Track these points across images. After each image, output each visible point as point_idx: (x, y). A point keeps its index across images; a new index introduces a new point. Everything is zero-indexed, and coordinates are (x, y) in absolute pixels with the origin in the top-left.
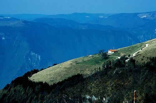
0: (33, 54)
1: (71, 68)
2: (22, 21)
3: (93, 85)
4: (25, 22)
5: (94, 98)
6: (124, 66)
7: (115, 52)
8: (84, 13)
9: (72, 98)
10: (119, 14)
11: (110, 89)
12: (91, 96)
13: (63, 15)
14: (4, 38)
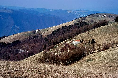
0: (16, 26)
1: (18, 37)
2: (12, 11)
3: (24, 45)
4: (13, 11)
5: (23, 51)
6: (38, 38)
7: (39, 31)
8: (43, 8)
9: (14, 50)
10: (58, 10)
11: (30, 47)
12: (22, 50)
13: (33, 8)
14: (2, 18)
